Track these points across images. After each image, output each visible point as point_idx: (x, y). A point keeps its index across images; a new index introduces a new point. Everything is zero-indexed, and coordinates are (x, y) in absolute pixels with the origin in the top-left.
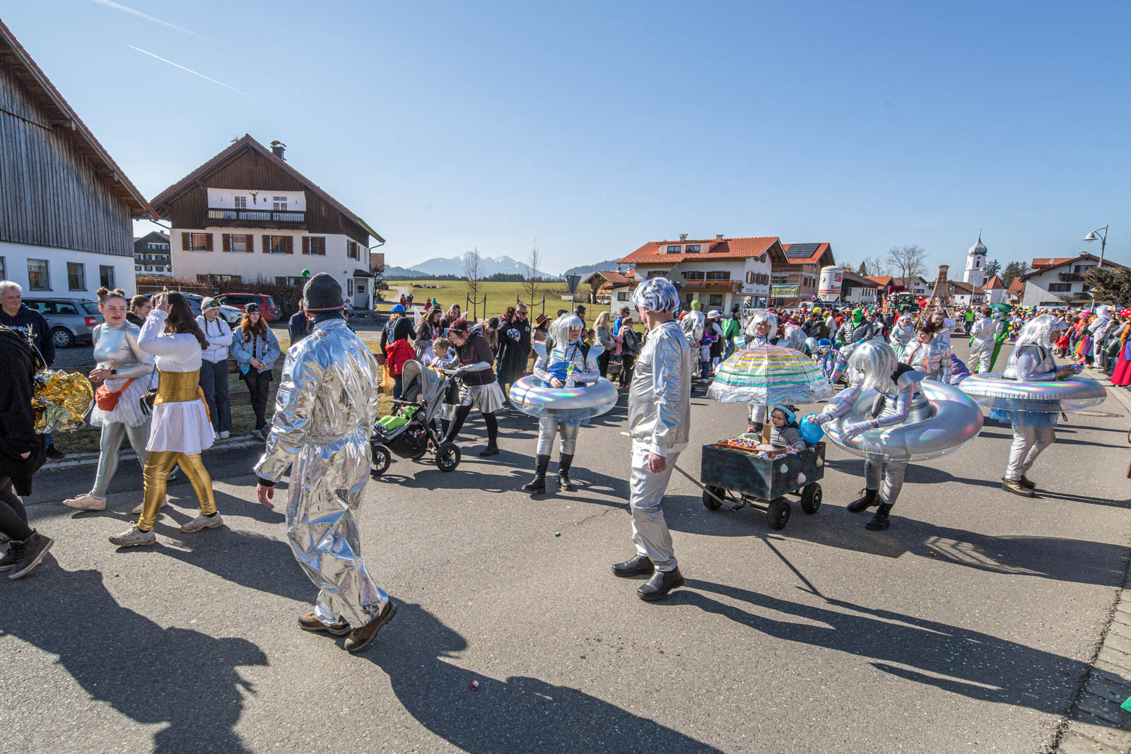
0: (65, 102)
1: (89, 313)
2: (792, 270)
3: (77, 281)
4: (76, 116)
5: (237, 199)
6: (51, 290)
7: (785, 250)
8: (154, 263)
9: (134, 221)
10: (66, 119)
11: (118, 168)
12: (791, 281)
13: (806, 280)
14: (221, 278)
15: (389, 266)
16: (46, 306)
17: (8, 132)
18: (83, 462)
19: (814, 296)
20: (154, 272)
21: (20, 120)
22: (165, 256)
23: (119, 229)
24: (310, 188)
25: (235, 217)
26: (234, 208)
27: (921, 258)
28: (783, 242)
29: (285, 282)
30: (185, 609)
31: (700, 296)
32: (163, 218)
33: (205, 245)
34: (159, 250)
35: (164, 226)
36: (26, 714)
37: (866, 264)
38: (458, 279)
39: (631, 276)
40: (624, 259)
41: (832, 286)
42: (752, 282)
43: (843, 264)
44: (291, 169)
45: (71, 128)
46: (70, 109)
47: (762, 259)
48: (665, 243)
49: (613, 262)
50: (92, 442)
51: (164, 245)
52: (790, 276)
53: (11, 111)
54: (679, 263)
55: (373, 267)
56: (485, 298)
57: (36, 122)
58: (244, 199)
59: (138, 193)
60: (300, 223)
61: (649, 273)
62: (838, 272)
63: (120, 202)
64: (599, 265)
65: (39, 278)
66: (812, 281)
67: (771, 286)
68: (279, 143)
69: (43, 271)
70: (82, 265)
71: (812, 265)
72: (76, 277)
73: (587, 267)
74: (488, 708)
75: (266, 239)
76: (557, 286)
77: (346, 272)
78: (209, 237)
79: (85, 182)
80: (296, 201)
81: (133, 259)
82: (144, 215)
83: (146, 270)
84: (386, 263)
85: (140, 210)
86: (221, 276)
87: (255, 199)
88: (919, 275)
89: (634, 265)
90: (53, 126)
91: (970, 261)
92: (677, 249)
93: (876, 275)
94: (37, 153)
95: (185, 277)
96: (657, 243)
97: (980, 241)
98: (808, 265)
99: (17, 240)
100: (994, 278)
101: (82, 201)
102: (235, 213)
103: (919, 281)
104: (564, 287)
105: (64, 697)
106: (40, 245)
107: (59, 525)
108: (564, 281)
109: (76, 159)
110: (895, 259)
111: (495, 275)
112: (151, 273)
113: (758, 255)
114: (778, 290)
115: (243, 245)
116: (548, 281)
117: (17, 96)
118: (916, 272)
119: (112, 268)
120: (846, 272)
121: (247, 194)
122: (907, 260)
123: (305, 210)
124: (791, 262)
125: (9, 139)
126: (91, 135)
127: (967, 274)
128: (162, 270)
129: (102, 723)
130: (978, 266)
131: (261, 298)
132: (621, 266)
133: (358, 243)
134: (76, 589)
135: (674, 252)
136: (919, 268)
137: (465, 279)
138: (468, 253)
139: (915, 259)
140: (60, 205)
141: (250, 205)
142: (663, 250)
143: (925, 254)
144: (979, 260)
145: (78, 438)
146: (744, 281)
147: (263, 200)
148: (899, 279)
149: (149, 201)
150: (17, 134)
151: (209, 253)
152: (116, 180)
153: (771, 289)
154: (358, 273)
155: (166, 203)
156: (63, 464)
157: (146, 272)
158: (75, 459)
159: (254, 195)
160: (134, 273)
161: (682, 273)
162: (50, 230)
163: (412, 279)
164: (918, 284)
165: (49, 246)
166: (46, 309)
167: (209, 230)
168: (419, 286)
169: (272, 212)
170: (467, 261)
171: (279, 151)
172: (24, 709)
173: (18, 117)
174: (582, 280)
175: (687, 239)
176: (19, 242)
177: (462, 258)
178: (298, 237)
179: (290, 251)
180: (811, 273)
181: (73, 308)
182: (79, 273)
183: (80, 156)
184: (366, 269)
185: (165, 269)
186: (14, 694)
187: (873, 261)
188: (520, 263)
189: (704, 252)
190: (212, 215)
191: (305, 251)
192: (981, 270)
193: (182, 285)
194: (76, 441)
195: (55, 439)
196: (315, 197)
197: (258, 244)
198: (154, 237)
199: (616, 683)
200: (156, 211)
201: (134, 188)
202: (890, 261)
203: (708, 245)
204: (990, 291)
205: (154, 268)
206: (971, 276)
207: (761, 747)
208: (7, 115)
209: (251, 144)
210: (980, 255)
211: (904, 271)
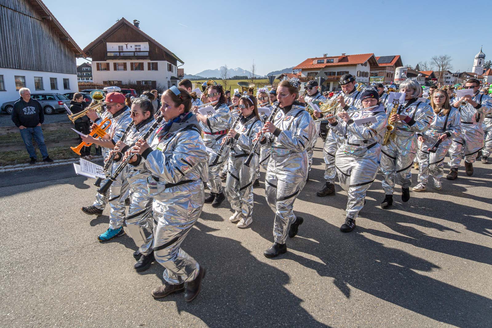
0: (46, 8)
1: (60, 99)
2: (381, 70)
3: (54, 85)
4: (51, 14)
5: (119, 47)
6: (44, 90)
7: (377, 60)
8: (85, 76)
9: (77, 58)
10: (47, 15)
11: (70, 36)
12: (380, 75)
13: (388, 74)
14: (113, 82)
15: (186, 74)
16: (42, 97)
17: (25, 22)
18: (60, 164)
19: (392, 82)
20: (85, 80)
21: (29, 17)
22: (89, 73)
23: (70, 63)
24: (150, 40)
25: (119, 55)
26: (118, 51)
27: (449, 61)
28: (376, 56)
29: (141, 84)
30: (105, 228)
31: (334, 83)
32: (88, 57)
33: (106, 68)
34: (87, 71)
35: (89, 60)
36: (44, 270)
37: (419, 65)
38: (217, 79)
39: (299, 75)
40: (296, 67)
41: (401, 77)
42: (360, 76)
43: (407, 65)
44: (142, 32)
45: (49, 19)
46: (49, 11)
47: (365, 64)
48: (316, 59)
49: (291, 68)
50: (64, 155)
51: (89, 68)
52: (379, 72)
53: (25, 14)
54: (323, 68)
55: (179, 75)
56: (230, 88)
57: (36, 18)
58: (122, 47)
59: (78, 46)
60: (147, 56)
61: (308, 73)
62: (405, 69)
63: (70, 50)
64: (283, 70)
65: (39, 85)
66: (391, 75)
67: (370, 78)
68: (137, 21)
69: (41, 82)
70: (56, 79)
71: (391, 66)
72: (54, 83)
73: (278, 71)
74: (238, 276)
75: (132, 64)
76: (264, 81)
77: (167, 78)
78: (108, 65)
79: (56, 42)
80: (144, 47)
81: (77, 75)
82: (81, 56)
83: (82, 80)
84: (184, 73)
85: (79, 54)
86: (113, 81)
87: (127, 47)
88: (448, 70)
89: (301, 70)
90: (42, 19)
91: (476, 61)
92: (322, 61)
93: (425, 70)
94: (36, 31)
95: (98, 82)
96: (312, 59)
97: (481, 51)
98: (389, 66)
99: (29, 69)
100: (489, 70)
101: (55, 51)
102: (118, 53)
103: (448, 73)
104: (266, 81)
105: (59, 263)
106: (39, 70)
107: (52, 190)
108: (267, 79)
109: (52, 33)
110: (435, 62)
111: (234, 77)
112: (84, 81)
113: (363, 63)
114: (373, 79)
115: (122, 67)
116: (259, 79)
117: (28, 7)
118: (446, 68)
119: (68, 79)
120: (409, 70)
121: (123, 44)
122: (441, 62)
123: (149, 50)
124: (380, 65)
125: (25, 26)
126: (58, 22)
127: (474, 68)
128: (88, 79)
129: (74, 275)
130: (480, 64)
131: (130, 90)
132: (294, 70)
133: (172, 65)
134: (61, 218)
135: (321, 63)
136: (448, 66)
137: (220, 79)
138: (222, 67)
139: (446, 62)
140: (46, 53)
141: (125, 49)
142: (315, 62)
144: (481, 61)
145: (58, 154)
146: (356, 75)
147: (130, 47)
148: (437, 72)
149: (82, 50)
150: (28, 24)
151: (108, 71)
152: (69, 41)
153: (369, 79)
154: (173, 78)
155: (89, 50)
156: (52, 165)
157: (82, 81)
158: (57, 162)
159: (127, 45)
160: (77, 81)
161: (325, 73)
162: (43, 64)
163: (196, 80)
164: (447, 74)
165: (42, 71)
166: (42, 98)
167: (108, 61)
168: (200, 83)
169: (134, 52)
170: (222, 71)
171: (137, 24)
172: (43, 268)
173: (28, 16)
174: (276, 78)
175: (327, 56)
176: (30, 70)
177: (219, 69)
178: (146, 62)
179: (142, 69)
180: (391, 70)
181: (53, 97)
182: (55, 82)
183: (53, 31)
184: (176, 76)
185: (90, 79)
186: (39, 261)
187: (423, 64)
188: (246, 71)
189: (336, 62)
190: (109, 54)
191: (149, 69)
192: (482, 66)
193: (97, 86)
194: (57, 155)
195: (49, 154)
196: (153, 44)
197: (129, 66)
198: (85, 65)
199: (298, 267)
200: (86, 54)
201: (76, 44)
202: (432, 63)
203: (338, 59)
204: (487, 77)
205: (85, 79)
206: (476, 69)
207: (369, 300)
208: (24, 15)
209: (125, 22)
210: (482, 59)
211: (440, 68)
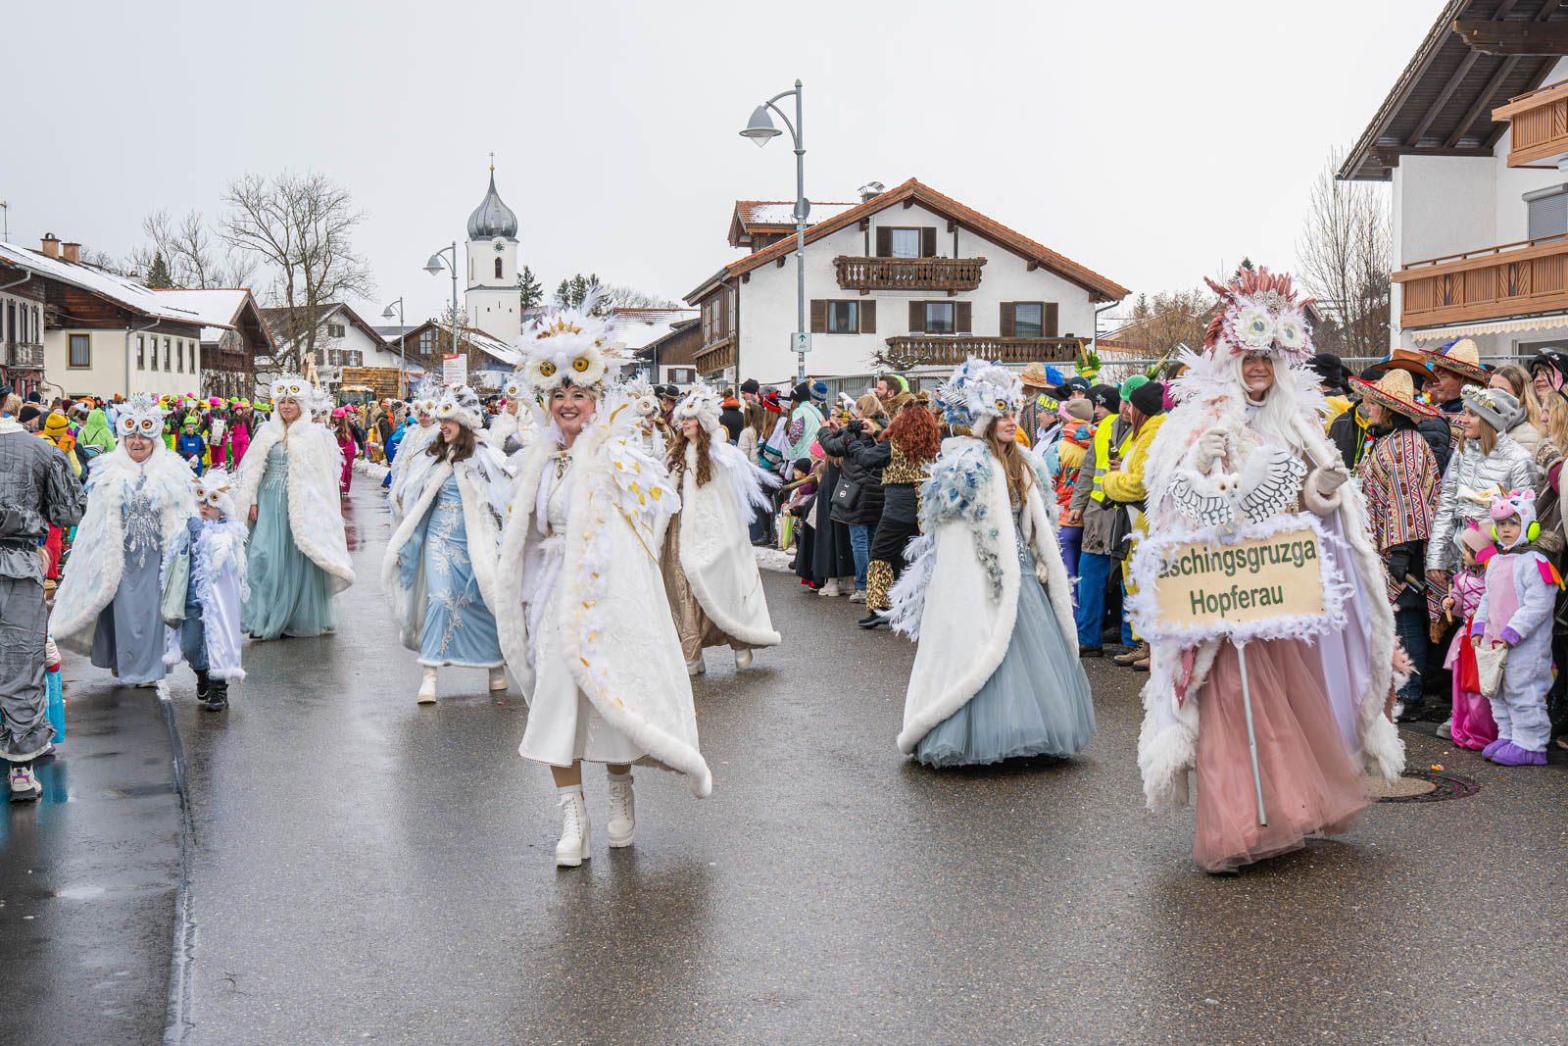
27: (340, 228)
88: (339, 296)
103: (345, 320)
110: (252, 227)
122: (294, 231)
136: (338, 266)
139: (322, 232)
143: (350, 214)
148: (277, 307)
164: (341, 334)
187: (177, 233)
202: (238, 234)
210: (502, 240)
211: (291, 276)
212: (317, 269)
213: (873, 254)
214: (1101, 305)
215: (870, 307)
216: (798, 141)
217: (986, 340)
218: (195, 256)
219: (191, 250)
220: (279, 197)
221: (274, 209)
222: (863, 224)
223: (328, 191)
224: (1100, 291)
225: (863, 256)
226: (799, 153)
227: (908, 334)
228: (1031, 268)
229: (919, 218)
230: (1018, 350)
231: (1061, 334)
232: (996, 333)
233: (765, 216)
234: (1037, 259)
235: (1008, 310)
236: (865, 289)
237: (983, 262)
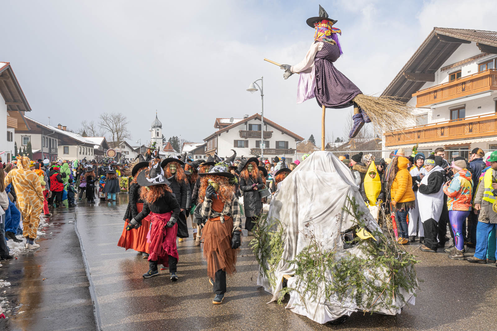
27: (125, 125)
88: (124, 139)
93: (93, 138)
103: (125, 145)
110: (105, 124)
118: (123, 135)
122: (114, 125)
130: (158, 135)
136: (124, 133)
139: (120, 125)
143: (127, 122)
148: (111, 140)
164: (124, 148)
187: (89, 125)
202: (102, 125)
210: (159, 128)
211: (114, 135)
212: (119, 133)
213: (248, 130)
214: (297, 142)
215: (247, 142)
216: (262, 92)
217: (273, 149)
218: (92, 130)
219: (92, 129)
220: (111, 117)
221: (110, 120)
222: (246, 123)
223: (122, 116)
224: (297, 139)
225: (246, 130)
226: (262, 96)
227: (256, 148)
228: (282, 134)
229: (257, 122)
230: (280, 152)
231: (289, 148)
232: (275, 148)
233: (223, 121)
234: (284, 131)
235: (277, 143)
236: (246, 138)
237: (272, 132)
